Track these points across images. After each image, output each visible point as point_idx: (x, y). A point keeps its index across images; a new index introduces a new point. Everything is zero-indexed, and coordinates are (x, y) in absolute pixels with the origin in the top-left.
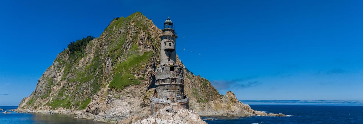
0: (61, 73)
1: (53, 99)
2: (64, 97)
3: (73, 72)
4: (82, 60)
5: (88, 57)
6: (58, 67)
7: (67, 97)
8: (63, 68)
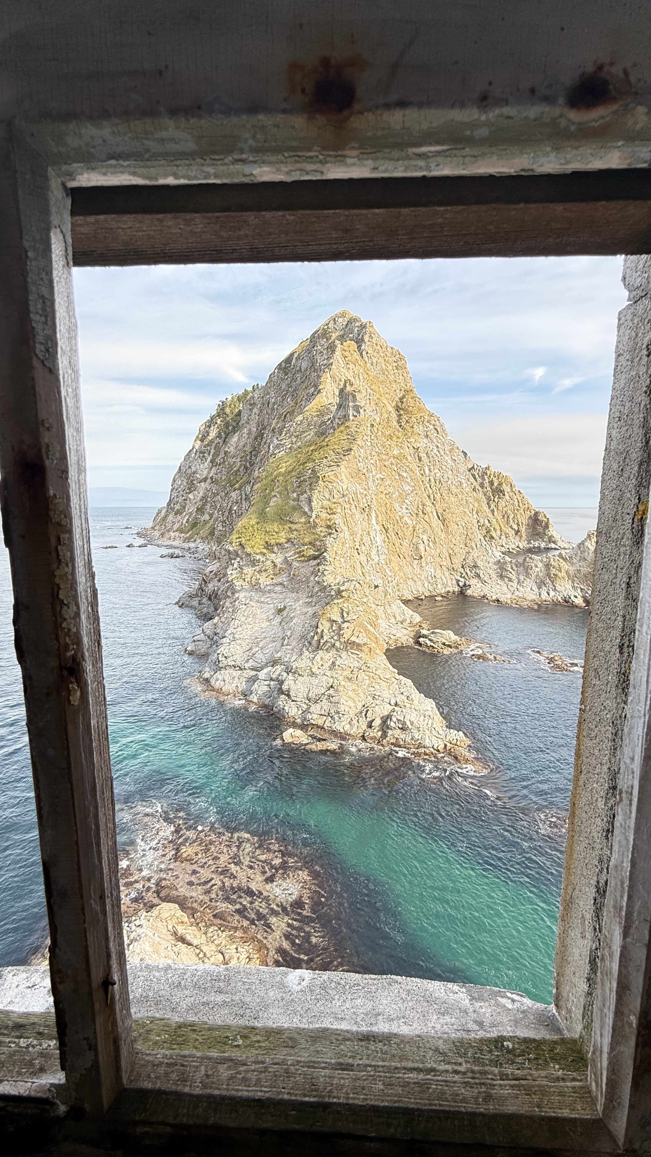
0: (206, 464)
1: (188, 519)
2: (207, 517)
3: (220, 464)
4: (235, 438)
5: (245, 430)
6: (201, 452)
7: (211, 515)
8: (209, 454)
